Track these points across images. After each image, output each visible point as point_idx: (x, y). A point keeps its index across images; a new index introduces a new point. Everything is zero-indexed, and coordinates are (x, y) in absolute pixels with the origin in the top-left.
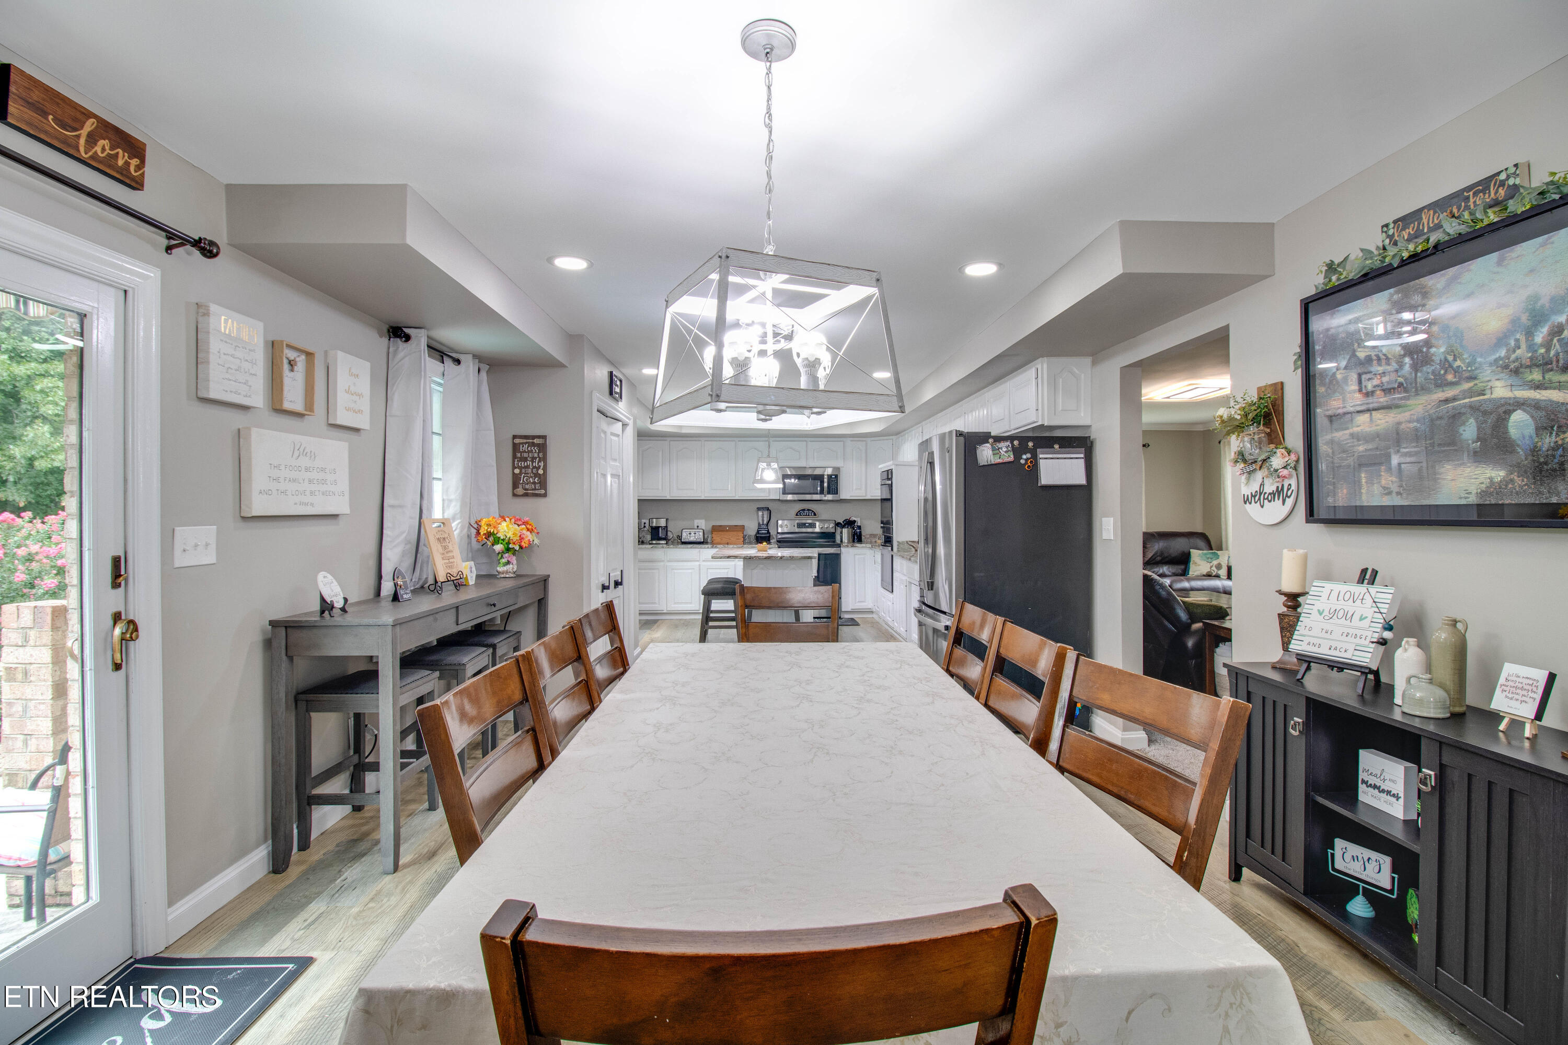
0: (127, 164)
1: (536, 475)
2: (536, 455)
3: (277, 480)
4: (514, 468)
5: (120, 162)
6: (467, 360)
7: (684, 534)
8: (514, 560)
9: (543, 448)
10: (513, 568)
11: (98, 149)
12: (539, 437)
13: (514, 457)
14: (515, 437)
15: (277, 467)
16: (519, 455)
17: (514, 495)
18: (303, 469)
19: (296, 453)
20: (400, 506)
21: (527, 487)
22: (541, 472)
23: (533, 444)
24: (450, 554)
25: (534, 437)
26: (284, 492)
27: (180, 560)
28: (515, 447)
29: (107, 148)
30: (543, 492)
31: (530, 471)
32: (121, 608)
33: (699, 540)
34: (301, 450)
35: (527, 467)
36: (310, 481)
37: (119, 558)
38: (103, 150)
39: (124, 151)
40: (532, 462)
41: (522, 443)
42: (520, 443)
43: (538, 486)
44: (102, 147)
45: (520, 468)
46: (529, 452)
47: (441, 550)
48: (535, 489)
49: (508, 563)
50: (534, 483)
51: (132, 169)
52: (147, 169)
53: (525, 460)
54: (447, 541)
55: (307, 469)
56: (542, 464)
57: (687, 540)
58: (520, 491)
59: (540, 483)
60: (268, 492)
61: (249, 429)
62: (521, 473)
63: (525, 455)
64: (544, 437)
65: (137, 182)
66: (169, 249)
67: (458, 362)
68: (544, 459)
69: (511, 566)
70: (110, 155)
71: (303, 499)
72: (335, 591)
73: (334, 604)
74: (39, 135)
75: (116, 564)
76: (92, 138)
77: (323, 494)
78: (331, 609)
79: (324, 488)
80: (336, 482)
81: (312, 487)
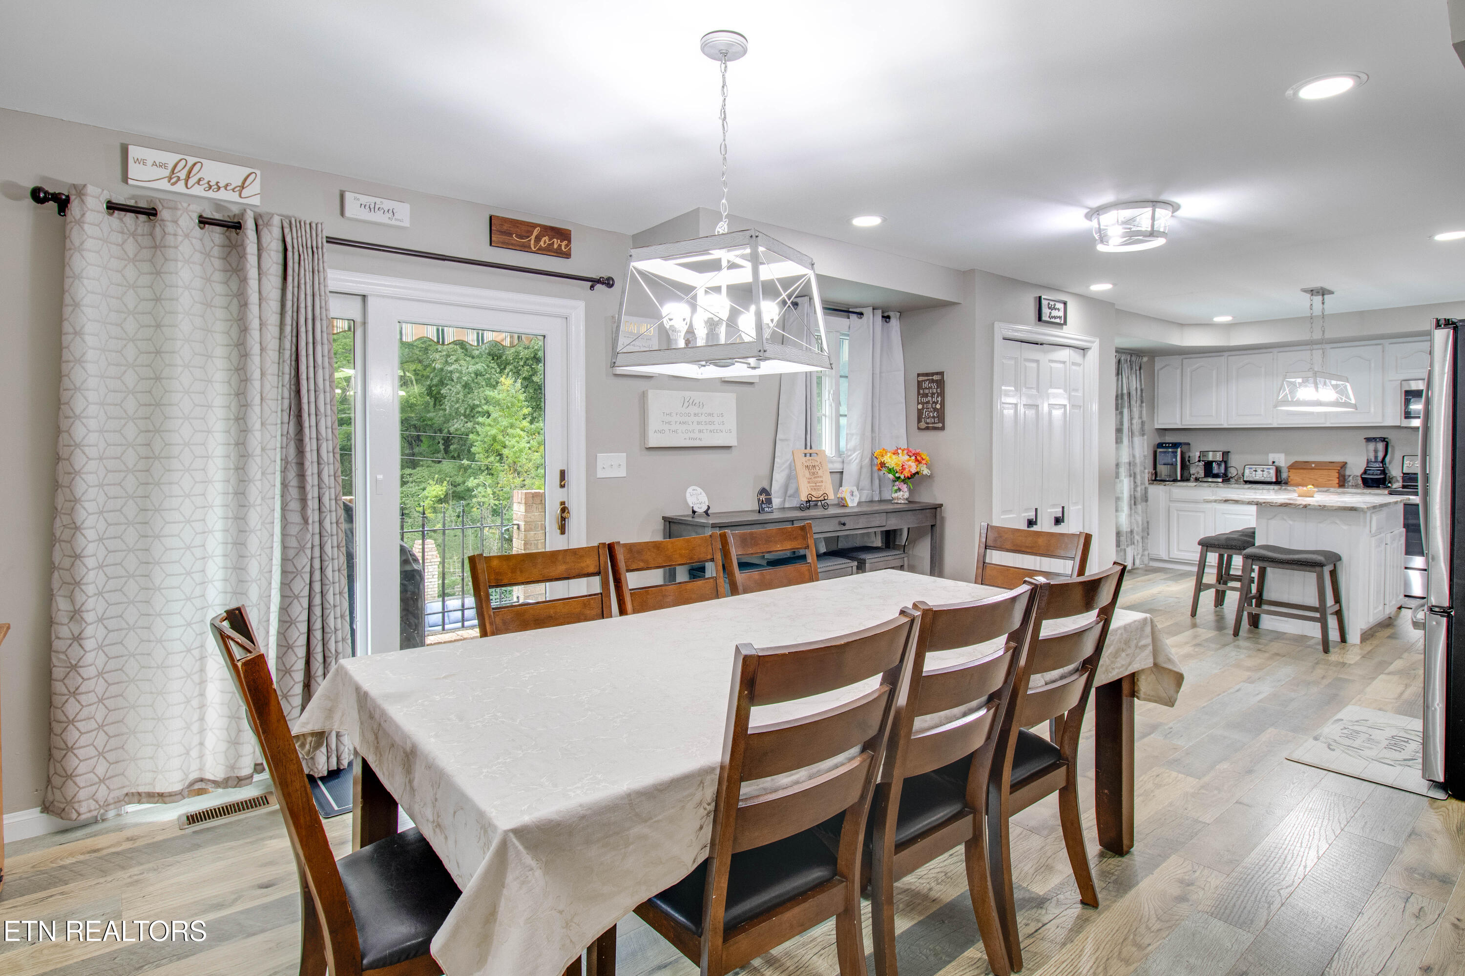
0: (560, 246)
1: (935, 410)
2: (935, 391)
3: (669, 423)
4: (918, 403)
5: (556, 246)
6: (868, 312)
7: (1247, 472)
8: (904, 487)
9: (941, 384)
10: (903, 495)
11: (542, 243)
12: (937, 374)
13: (919, 394)
14: (919, 375)
15: (670, 414)
16: (921, 392)
17: (919, 428)
18: (693, 415)
19: (686, 404)
20: (786, 440)
21: (928, 421)
22: (938, 406)
23: (933, 381)
24: (820, 479)
25: (933, 374)
26: (675, 431)
27: (600, 474)
28: (919, 384)
29: (547, 241)
30: (940, 425)
31: (930, 406)
32: (565, 500)
33: (1269, 480)
34: (691, 401)
35: (928, 402)
36: (698, 423)
37: (564, 471)
38: (545, 242)
39: (557, 239)
40: (932, 397)
41: (925, 381)
42: (923, 381)
43: (936, 420)
44: (544, 241)
45: (923, 404)
46: (929, 388)
47: (808, 475)
48: (934, 423)
49: (899, 490)
50: (934, 417)
51: (563, 248)
52: (573, 245)
53: (926, 395)
54: (817, 468)
55: (695, 415)
56: (939, 399)
57: (1251, 479)
58: (923, 425)
59: (938, 417)
60: (662, 432)
61: (647, 390)
62: (923, 408)
63: (927, 391)
64: (941, 374)
65: (567, 254)
66: (592, 287)
67: (861, 314)
68: (942, 394)
69: (901, 493)
70: (549, 245)
71: (692, 435)
72: (700, 500)
73: (695, 509)
74: (510, 247)
75: (563, 474)
76: (538, 239)
77: (711, 431)
78: (694, 512)
79: (712, 427)
80: (723, 423)
81: (701, 427)
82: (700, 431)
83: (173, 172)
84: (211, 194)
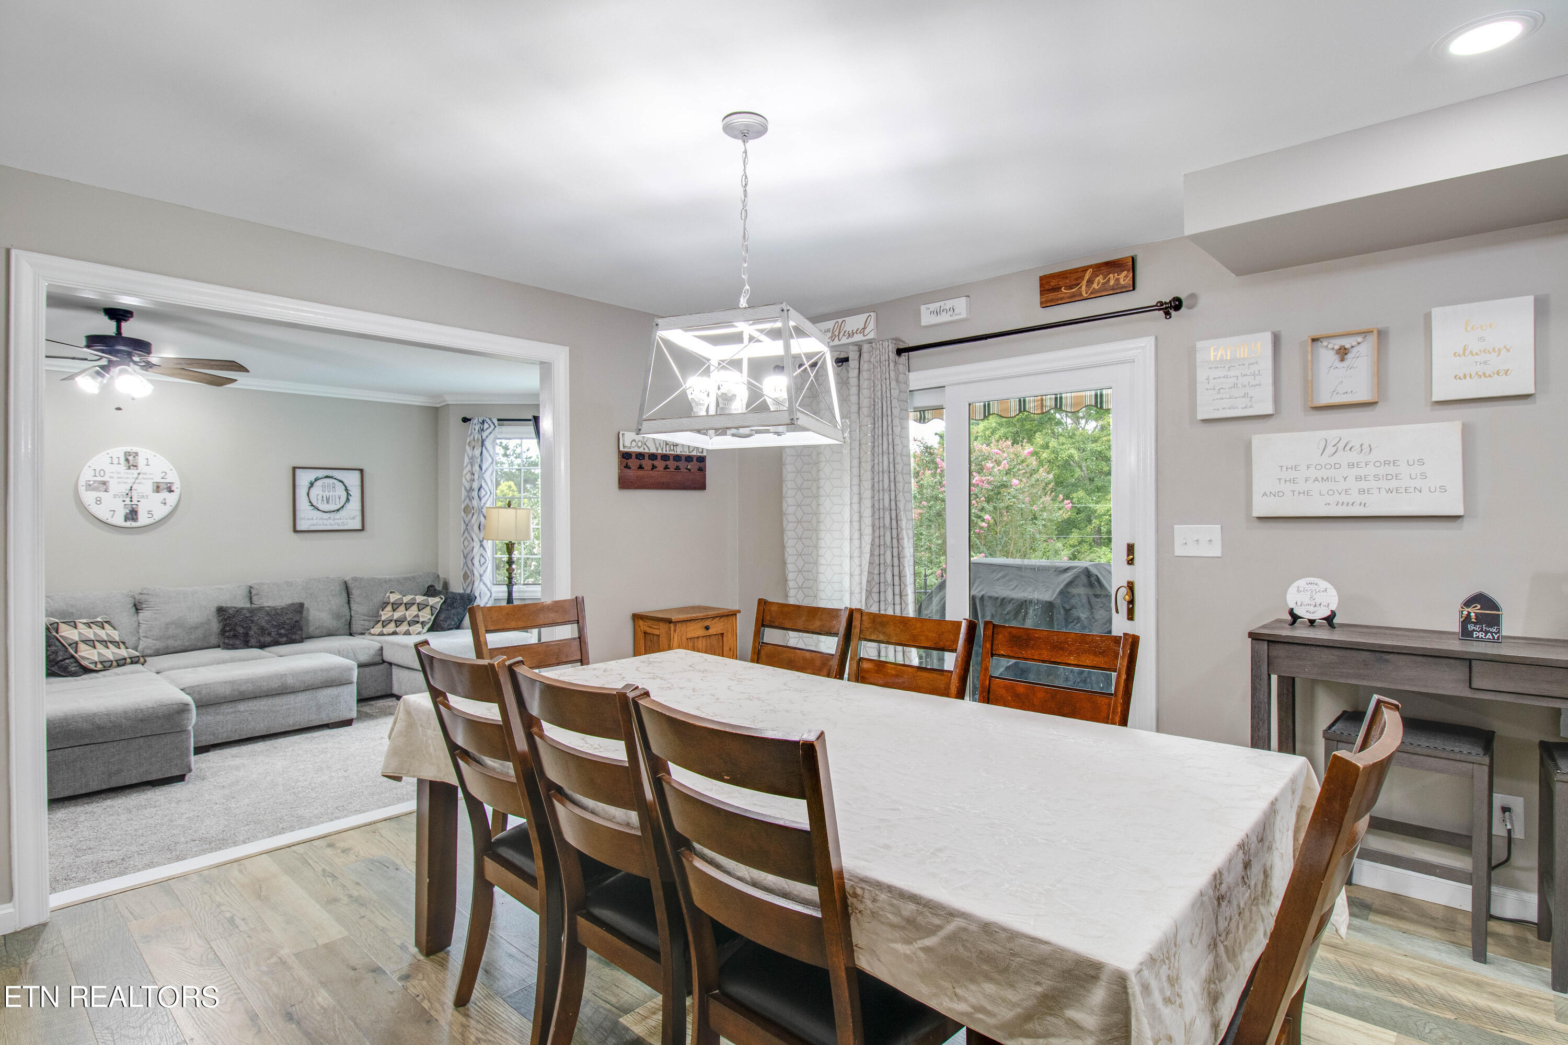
0: (1118, 280)
3: (1294, 481)
5: (1114, 283)
11: (1093, 286)
15: (1295, 468)
18: (1345, 466)
19: (1330, 450)
26: (1307, 493)
29: (1102, 280)
32: (1133, 580)
34: (1341, 445)
36: (1359, 478)
37: (1133, 545)
39: (1118, 272)
44: (1099, 282)
51: (1122, 282)
52: (1140, 274)
55: (1351, 465)
60: (1279, 493)
65: (1129, 287)
66: (1167, 315)
70: (1103, 284)
71: (1344, 498)
72: (1318, 601)
73: (1297, 612)
74: (1059, 302)
75: (1131, 549)
76: (1090, 282)
77: (1390, 491)
78: (1295, 617)
79: (1393, 484)
80: (1424, 476)
81: (1363, 485)
82: (1361, 491)
83: (833, 333)
84: (851, 340)
